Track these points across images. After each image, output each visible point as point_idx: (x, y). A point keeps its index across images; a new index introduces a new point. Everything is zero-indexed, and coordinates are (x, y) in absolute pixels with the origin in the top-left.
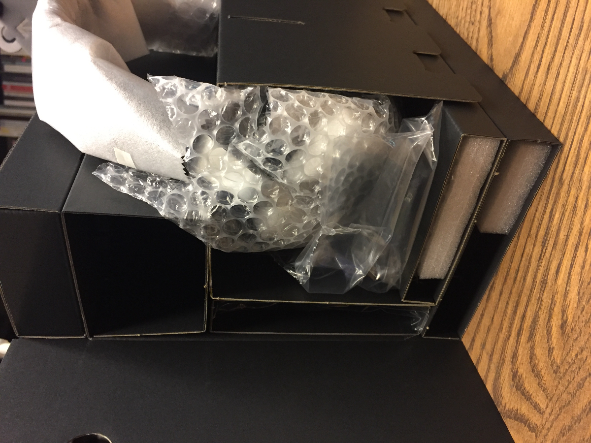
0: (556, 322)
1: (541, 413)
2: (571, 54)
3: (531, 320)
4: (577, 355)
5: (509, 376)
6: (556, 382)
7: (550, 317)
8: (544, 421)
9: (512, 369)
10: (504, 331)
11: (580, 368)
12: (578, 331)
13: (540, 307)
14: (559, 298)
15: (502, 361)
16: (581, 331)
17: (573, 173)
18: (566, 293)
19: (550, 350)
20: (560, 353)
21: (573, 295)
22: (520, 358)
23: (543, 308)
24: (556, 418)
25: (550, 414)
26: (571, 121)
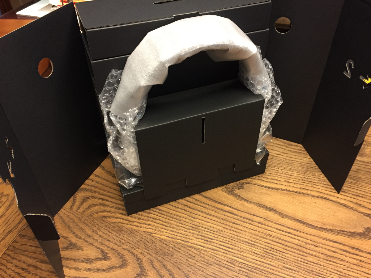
0: (106, 214)
1: (77, 210)
2: (188, 214)
3: (106, 204)
4: (96, 223)
5: (88, 195)
6: (87, 216)
7: (107, 212)
8: (74, 212)
9: (90, 197)
10: (103, 192)
11: (92, 224)
12: (103, 223)
13: (110, 207)
14: (113, 215)
15: (92, 192)
16: (103, 224)
17: (151, 218)
18: (114, 217)
19: (97, 213)
20: (96, 217)
21: (114, 220)
22: (94, 200)
23: (110, 208)
24: (76, 216)
25: (77, 214)
26: (167, 216)
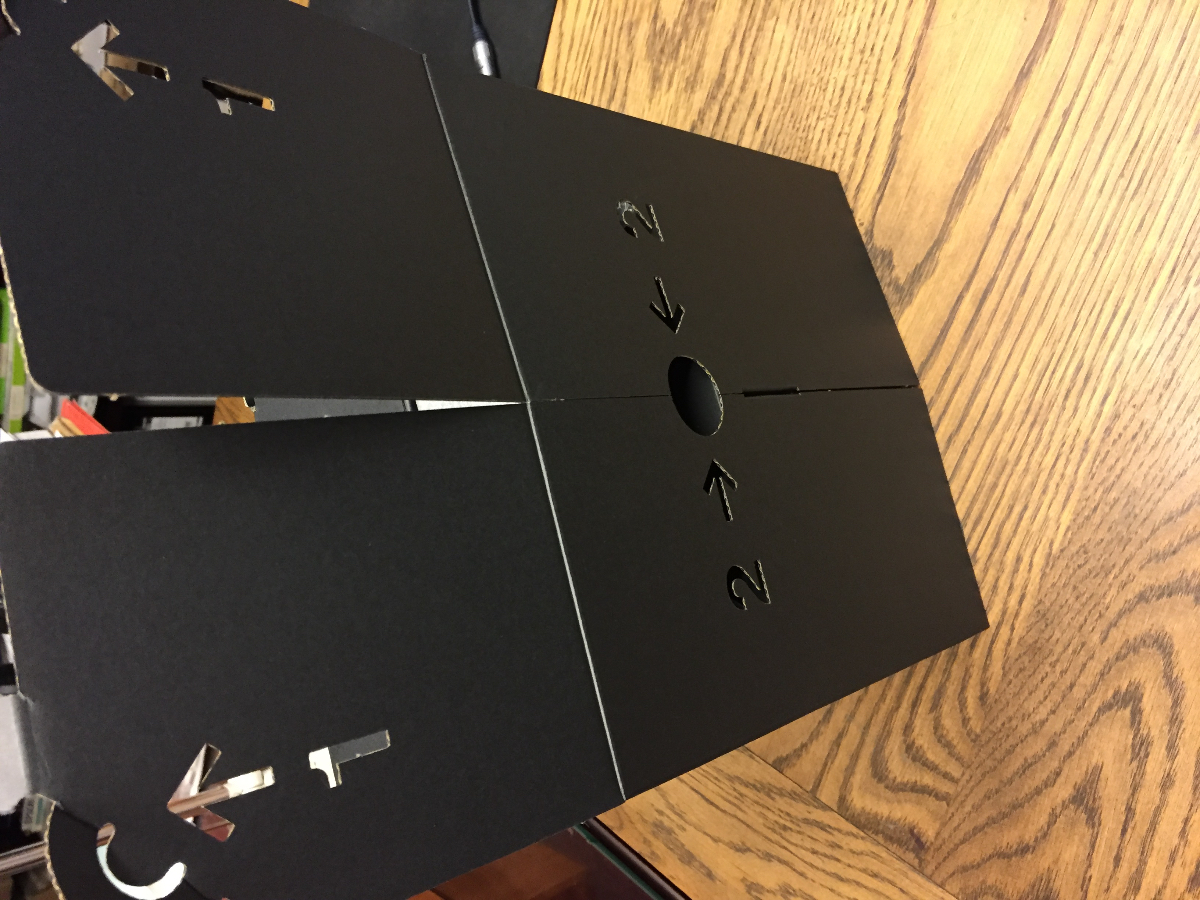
0: (972, 695)
1: (953, 780)
2: (984, 437)
3: (933, 690)
4: (1003, 724)
5: (900, 748)
6: (976, 750)
7: (963, 688)
8: (959, 789)
9: (905, 741)
10: (888, 701)
11: (1008, 736)
12: (1004, 702)
13: (947, 680)
14: (976, 673)
15: (885, 734)
16: (1008, 703)
17: (991, 554)
18: (985, 668)
19: (965, 721)
20: (980, 723)
21: (996, 668)
22: (917, 730)
23: (952, 679)
24: (977, 784)
25: (968, 782)
26: (986, 503)
